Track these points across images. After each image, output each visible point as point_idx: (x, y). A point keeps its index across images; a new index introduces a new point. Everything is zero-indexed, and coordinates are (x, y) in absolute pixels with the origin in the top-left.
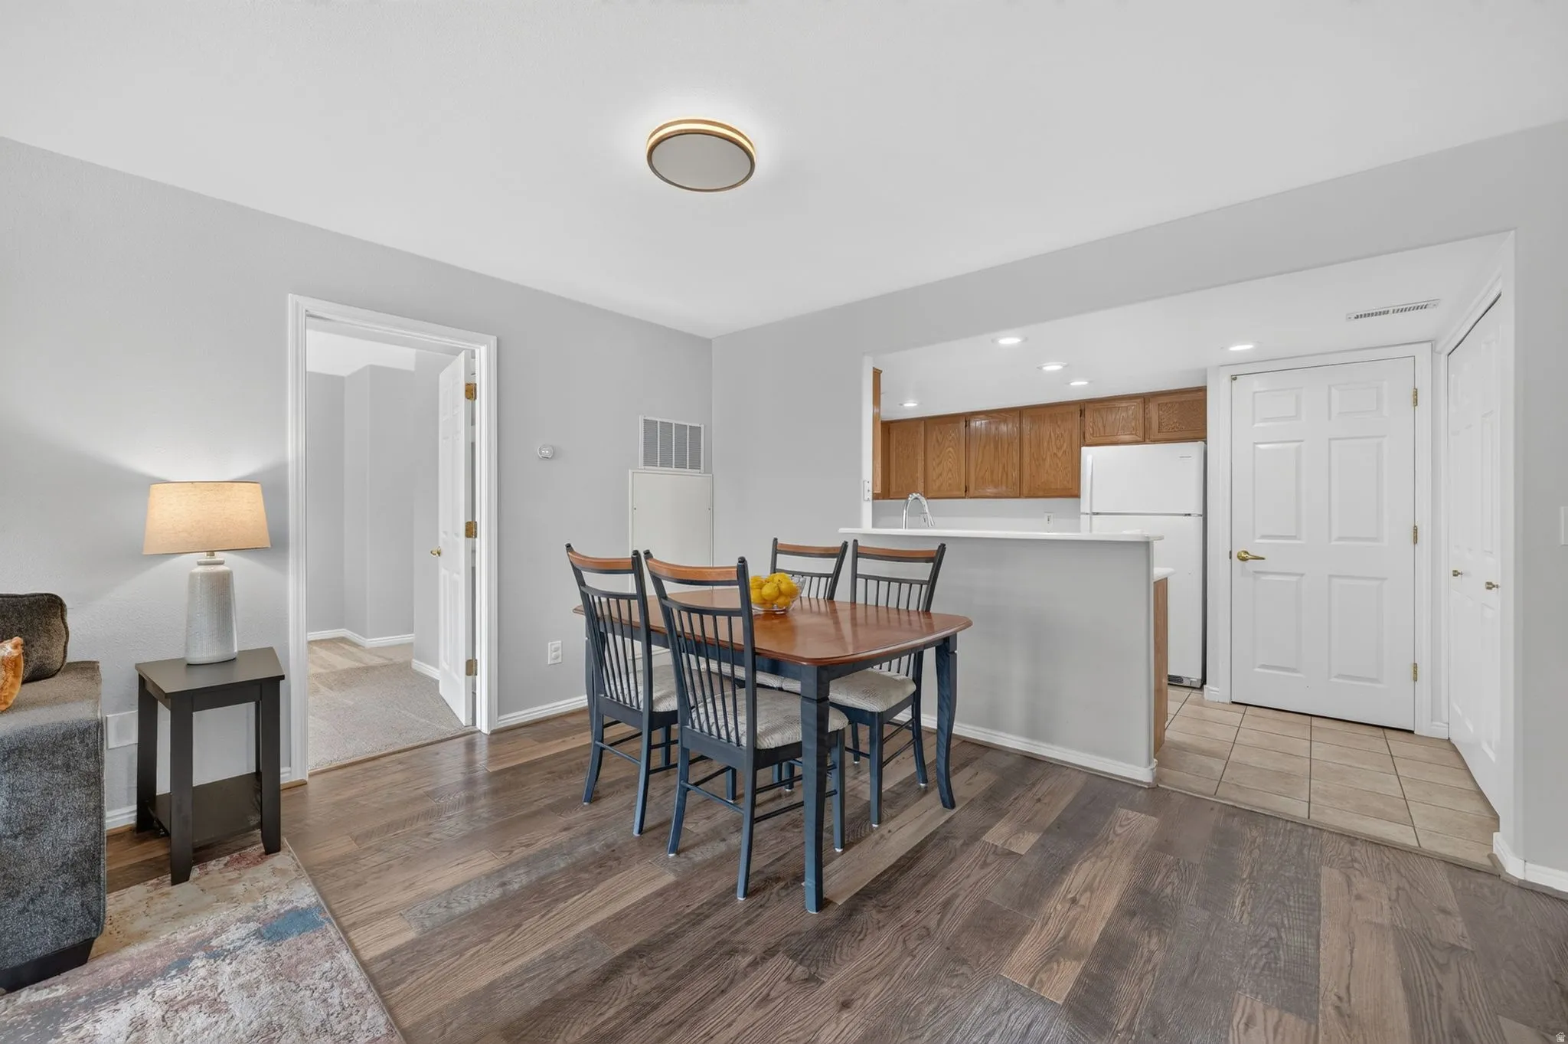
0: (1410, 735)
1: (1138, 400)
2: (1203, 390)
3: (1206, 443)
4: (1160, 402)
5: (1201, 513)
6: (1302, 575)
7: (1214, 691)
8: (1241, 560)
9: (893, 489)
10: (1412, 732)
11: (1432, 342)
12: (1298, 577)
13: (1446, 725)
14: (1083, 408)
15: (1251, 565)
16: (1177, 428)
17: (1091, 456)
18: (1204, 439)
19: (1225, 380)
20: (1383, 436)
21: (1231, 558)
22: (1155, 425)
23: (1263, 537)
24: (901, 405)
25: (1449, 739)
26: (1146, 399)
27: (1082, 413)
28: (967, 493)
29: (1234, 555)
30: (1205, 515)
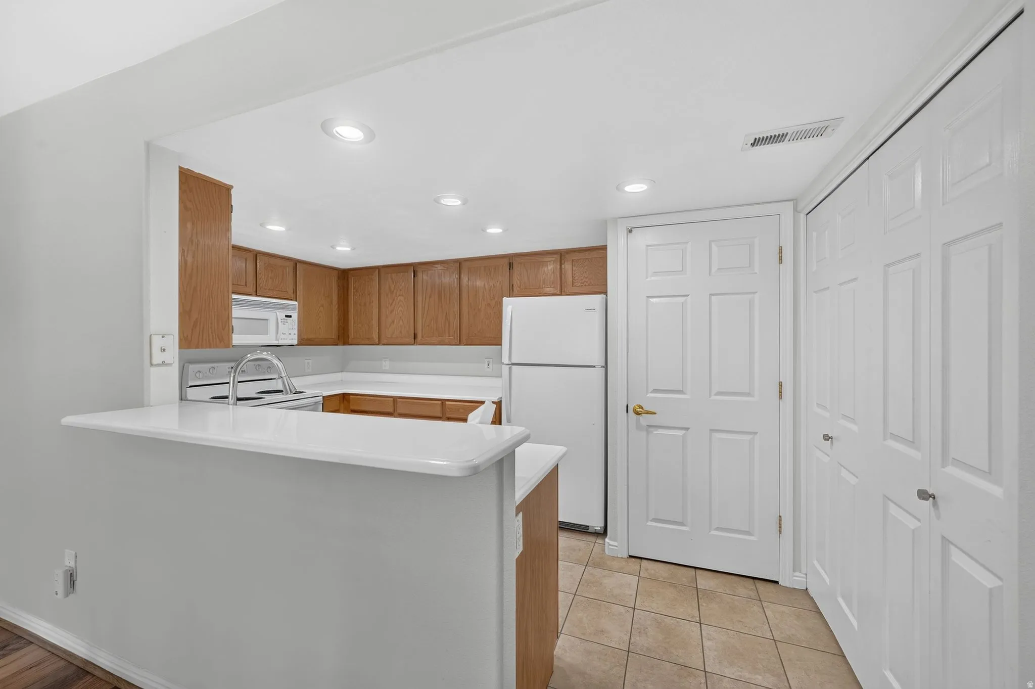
0: (776, 585)
1: (555, 256)
2: (604, 248)
3: (607, 296)
4: (574, 259)
5: (604, 365)
6: (687, 429)
7: (613, 545)
8: (635, 413)
9: (352, 333)
10: (777, 582)
11: (795, 201)
12: (684, 432)
13: (805, 576)
14: (511, 261)
15: (644, 420)
16: (587, 282)
17: (511, 306)
18: (606, 293)
19: (622, 233)
20: (755, 293)
21: (627, 412)
22: (570, 279)
23: (654, 391)
24: (333, 247)
25: (807, 589)
26: (561, 255)
27: (511, 266)
28: (415, 339)
29: (630, 409)
30: (606, 367)
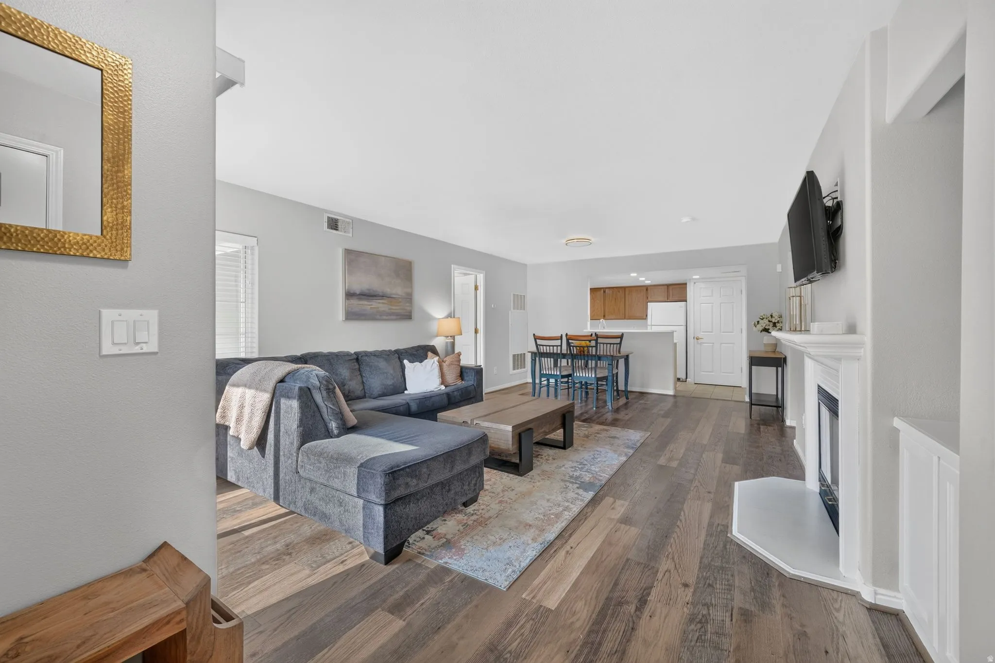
1: (665, 286)
3: (687, 303)
4: (672, 287)
8: (697, 339)
10: (741, 387)
12: (713, 344)
15: (700, 341)
16: (678, 297)
19: (692, 284)
21: (694, 339)
22: (671, 295)
23: (703, 332)
26: (668, 286)
27: (647, 290)
30: (686, 326)
